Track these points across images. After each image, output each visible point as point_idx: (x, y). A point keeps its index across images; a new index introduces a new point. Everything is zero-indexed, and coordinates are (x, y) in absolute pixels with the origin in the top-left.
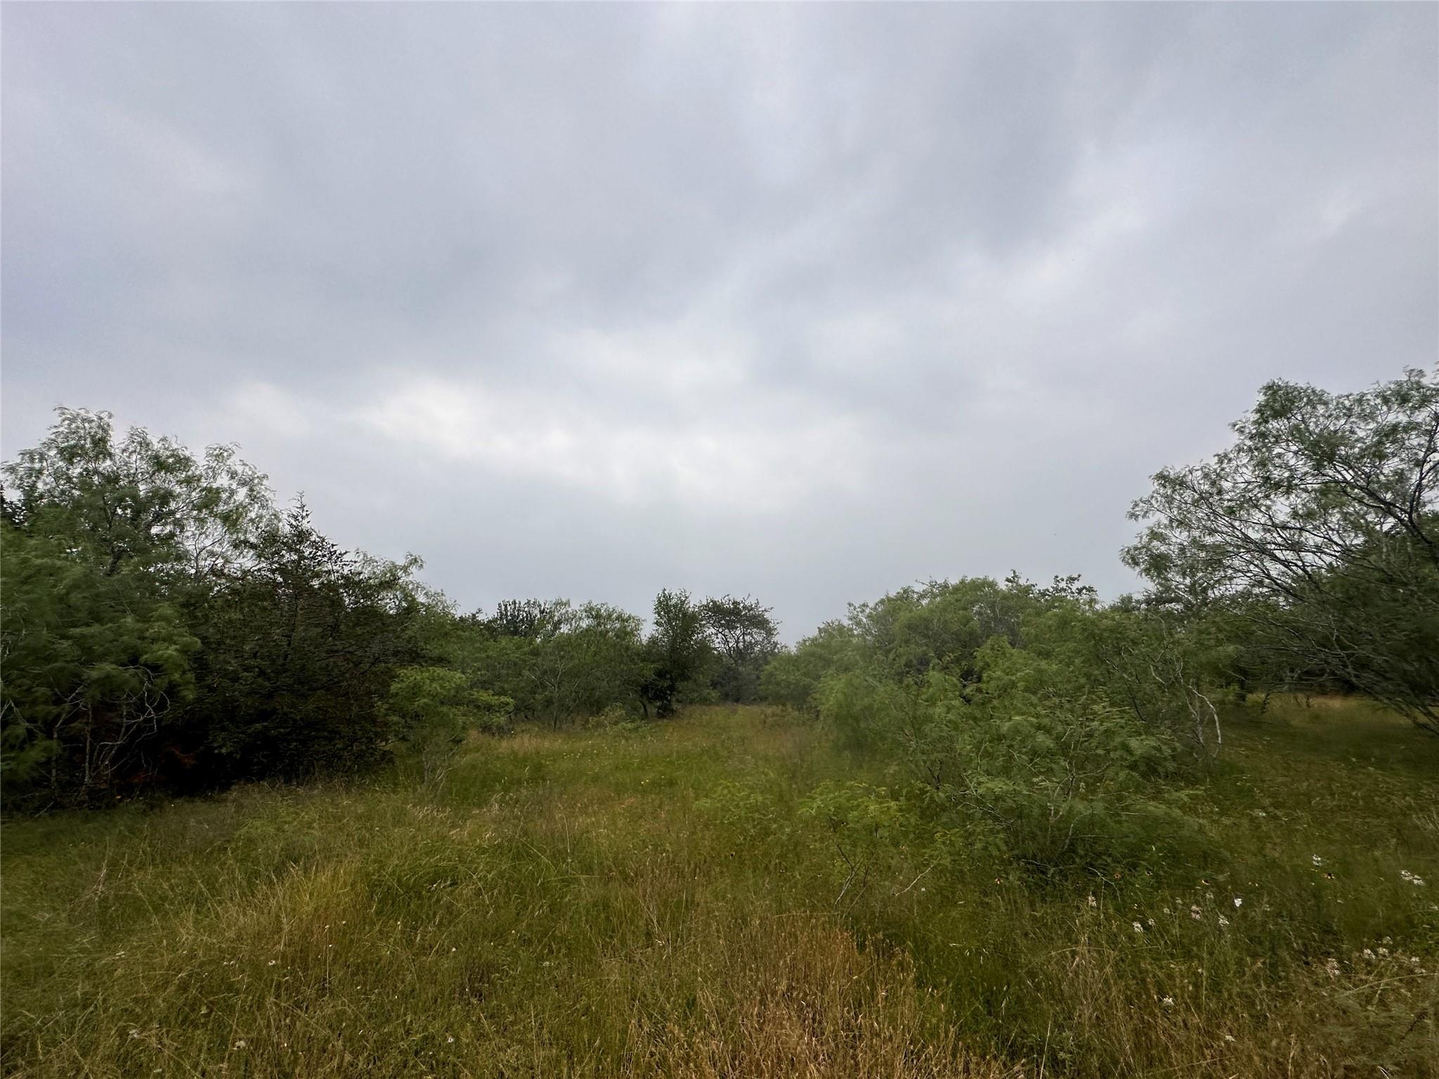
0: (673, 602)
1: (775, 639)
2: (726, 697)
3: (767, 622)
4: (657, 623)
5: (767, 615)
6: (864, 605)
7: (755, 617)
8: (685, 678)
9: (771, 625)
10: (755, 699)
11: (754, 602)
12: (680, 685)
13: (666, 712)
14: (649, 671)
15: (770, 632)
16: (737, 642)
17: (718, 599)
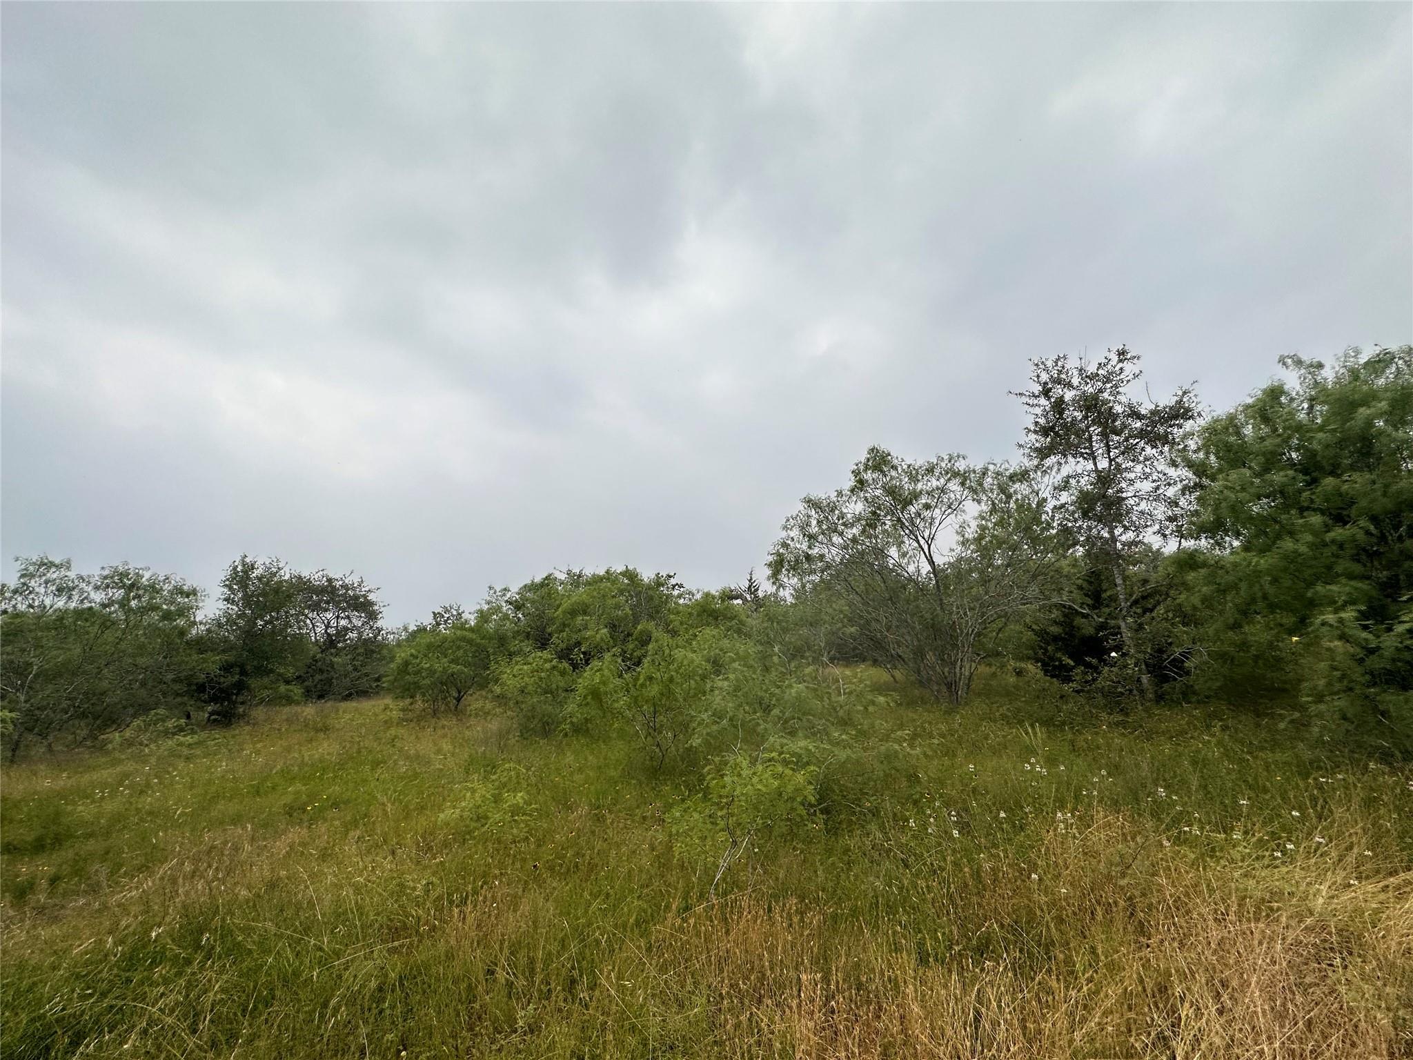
0: (256, 573)
1: (379, 624)
2: (308, 694)
3: (372, 604)
4: (226, 600)
5: (371, 597)
6: (505, 589)
7: (356, 597)
8: (262, 671)
9: (376, 608)
10: (351, 694)
11: (356, 581)
12: (253, 683)
13: (226, 718)
14: (212, 663)
15: (373, 616)
16: (327, 626)
17: (305, 574)
